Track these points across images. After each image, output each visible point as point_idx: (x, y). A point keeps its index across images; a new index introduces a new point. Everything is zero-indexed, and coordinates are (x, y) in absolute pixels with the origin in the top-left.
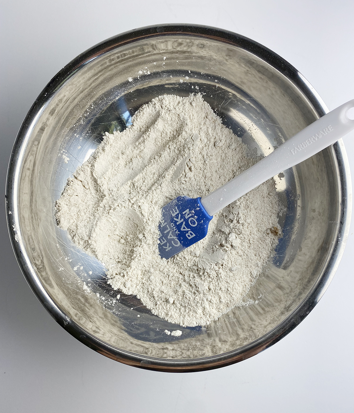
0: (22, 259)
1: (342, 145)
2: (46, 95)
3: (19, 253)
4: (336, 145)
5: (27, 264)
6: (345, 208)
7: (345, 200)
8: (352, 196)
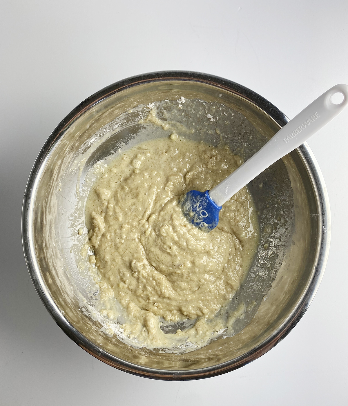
0: (50, 306)
1: (308, 147)
2: (41, 160)
3: (46, 301)
4: (302, 147)
5: (55, 309)
6: (323, 201)
7: (321, 193)
8: (326, 189)
